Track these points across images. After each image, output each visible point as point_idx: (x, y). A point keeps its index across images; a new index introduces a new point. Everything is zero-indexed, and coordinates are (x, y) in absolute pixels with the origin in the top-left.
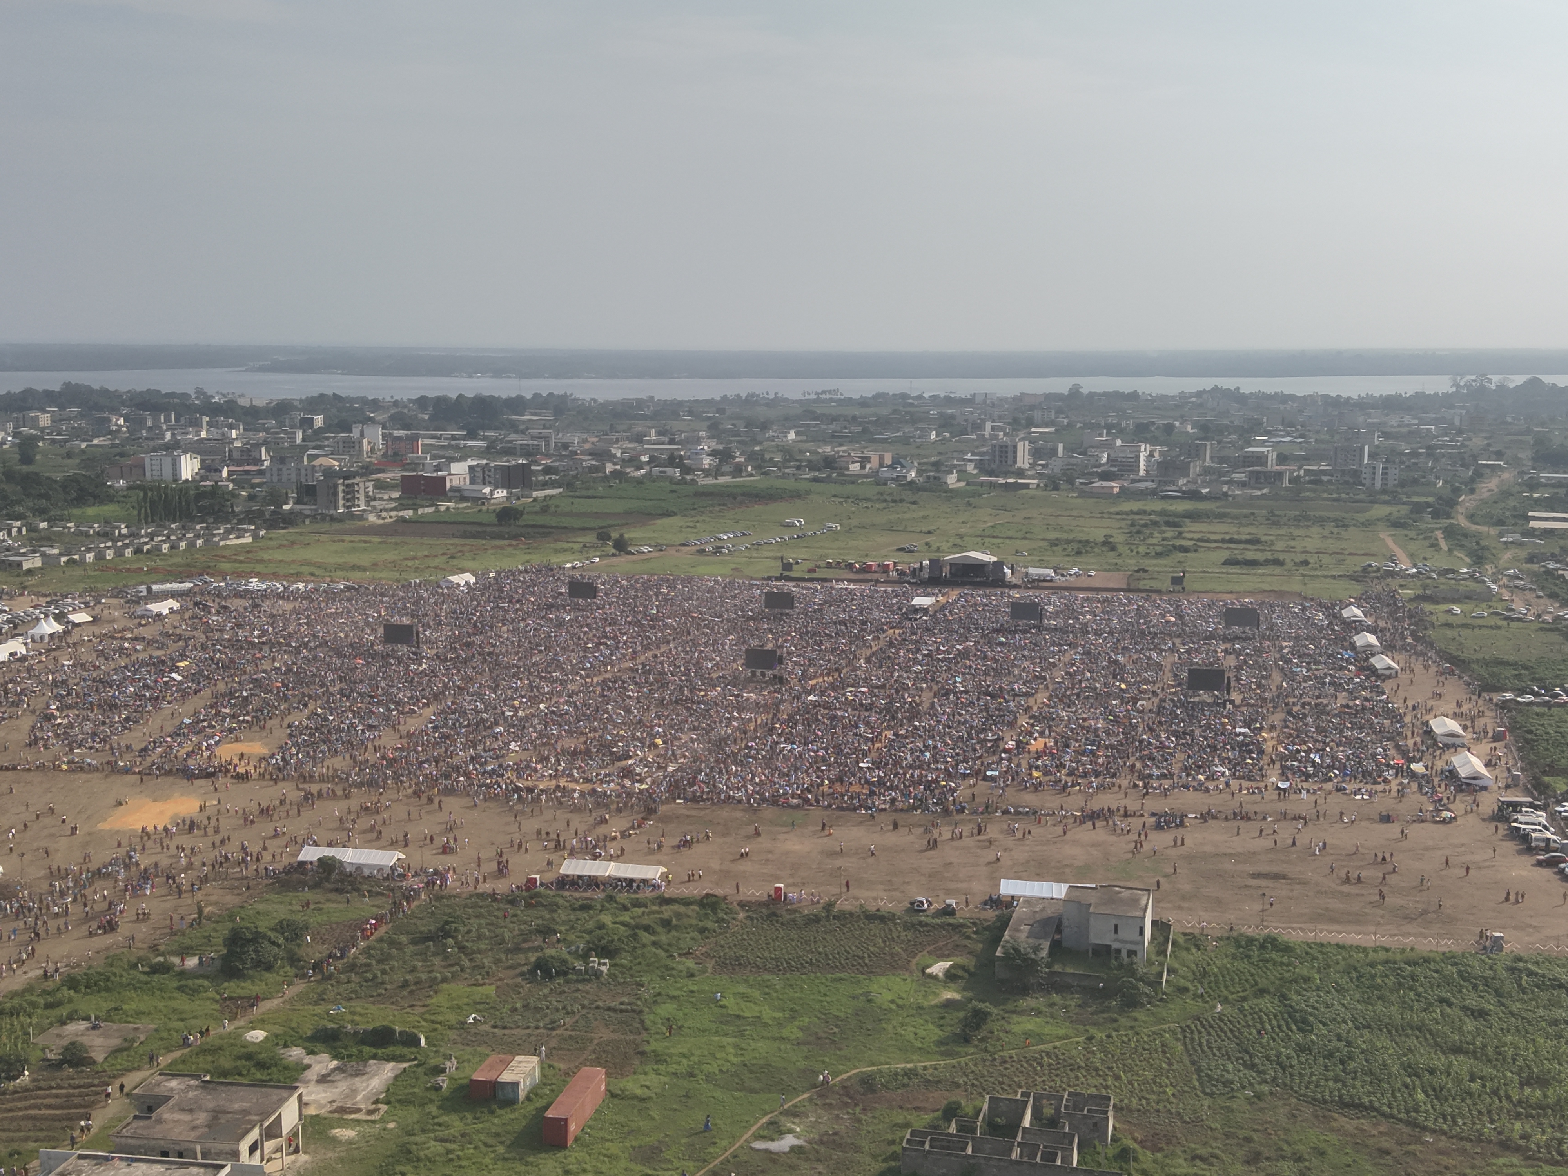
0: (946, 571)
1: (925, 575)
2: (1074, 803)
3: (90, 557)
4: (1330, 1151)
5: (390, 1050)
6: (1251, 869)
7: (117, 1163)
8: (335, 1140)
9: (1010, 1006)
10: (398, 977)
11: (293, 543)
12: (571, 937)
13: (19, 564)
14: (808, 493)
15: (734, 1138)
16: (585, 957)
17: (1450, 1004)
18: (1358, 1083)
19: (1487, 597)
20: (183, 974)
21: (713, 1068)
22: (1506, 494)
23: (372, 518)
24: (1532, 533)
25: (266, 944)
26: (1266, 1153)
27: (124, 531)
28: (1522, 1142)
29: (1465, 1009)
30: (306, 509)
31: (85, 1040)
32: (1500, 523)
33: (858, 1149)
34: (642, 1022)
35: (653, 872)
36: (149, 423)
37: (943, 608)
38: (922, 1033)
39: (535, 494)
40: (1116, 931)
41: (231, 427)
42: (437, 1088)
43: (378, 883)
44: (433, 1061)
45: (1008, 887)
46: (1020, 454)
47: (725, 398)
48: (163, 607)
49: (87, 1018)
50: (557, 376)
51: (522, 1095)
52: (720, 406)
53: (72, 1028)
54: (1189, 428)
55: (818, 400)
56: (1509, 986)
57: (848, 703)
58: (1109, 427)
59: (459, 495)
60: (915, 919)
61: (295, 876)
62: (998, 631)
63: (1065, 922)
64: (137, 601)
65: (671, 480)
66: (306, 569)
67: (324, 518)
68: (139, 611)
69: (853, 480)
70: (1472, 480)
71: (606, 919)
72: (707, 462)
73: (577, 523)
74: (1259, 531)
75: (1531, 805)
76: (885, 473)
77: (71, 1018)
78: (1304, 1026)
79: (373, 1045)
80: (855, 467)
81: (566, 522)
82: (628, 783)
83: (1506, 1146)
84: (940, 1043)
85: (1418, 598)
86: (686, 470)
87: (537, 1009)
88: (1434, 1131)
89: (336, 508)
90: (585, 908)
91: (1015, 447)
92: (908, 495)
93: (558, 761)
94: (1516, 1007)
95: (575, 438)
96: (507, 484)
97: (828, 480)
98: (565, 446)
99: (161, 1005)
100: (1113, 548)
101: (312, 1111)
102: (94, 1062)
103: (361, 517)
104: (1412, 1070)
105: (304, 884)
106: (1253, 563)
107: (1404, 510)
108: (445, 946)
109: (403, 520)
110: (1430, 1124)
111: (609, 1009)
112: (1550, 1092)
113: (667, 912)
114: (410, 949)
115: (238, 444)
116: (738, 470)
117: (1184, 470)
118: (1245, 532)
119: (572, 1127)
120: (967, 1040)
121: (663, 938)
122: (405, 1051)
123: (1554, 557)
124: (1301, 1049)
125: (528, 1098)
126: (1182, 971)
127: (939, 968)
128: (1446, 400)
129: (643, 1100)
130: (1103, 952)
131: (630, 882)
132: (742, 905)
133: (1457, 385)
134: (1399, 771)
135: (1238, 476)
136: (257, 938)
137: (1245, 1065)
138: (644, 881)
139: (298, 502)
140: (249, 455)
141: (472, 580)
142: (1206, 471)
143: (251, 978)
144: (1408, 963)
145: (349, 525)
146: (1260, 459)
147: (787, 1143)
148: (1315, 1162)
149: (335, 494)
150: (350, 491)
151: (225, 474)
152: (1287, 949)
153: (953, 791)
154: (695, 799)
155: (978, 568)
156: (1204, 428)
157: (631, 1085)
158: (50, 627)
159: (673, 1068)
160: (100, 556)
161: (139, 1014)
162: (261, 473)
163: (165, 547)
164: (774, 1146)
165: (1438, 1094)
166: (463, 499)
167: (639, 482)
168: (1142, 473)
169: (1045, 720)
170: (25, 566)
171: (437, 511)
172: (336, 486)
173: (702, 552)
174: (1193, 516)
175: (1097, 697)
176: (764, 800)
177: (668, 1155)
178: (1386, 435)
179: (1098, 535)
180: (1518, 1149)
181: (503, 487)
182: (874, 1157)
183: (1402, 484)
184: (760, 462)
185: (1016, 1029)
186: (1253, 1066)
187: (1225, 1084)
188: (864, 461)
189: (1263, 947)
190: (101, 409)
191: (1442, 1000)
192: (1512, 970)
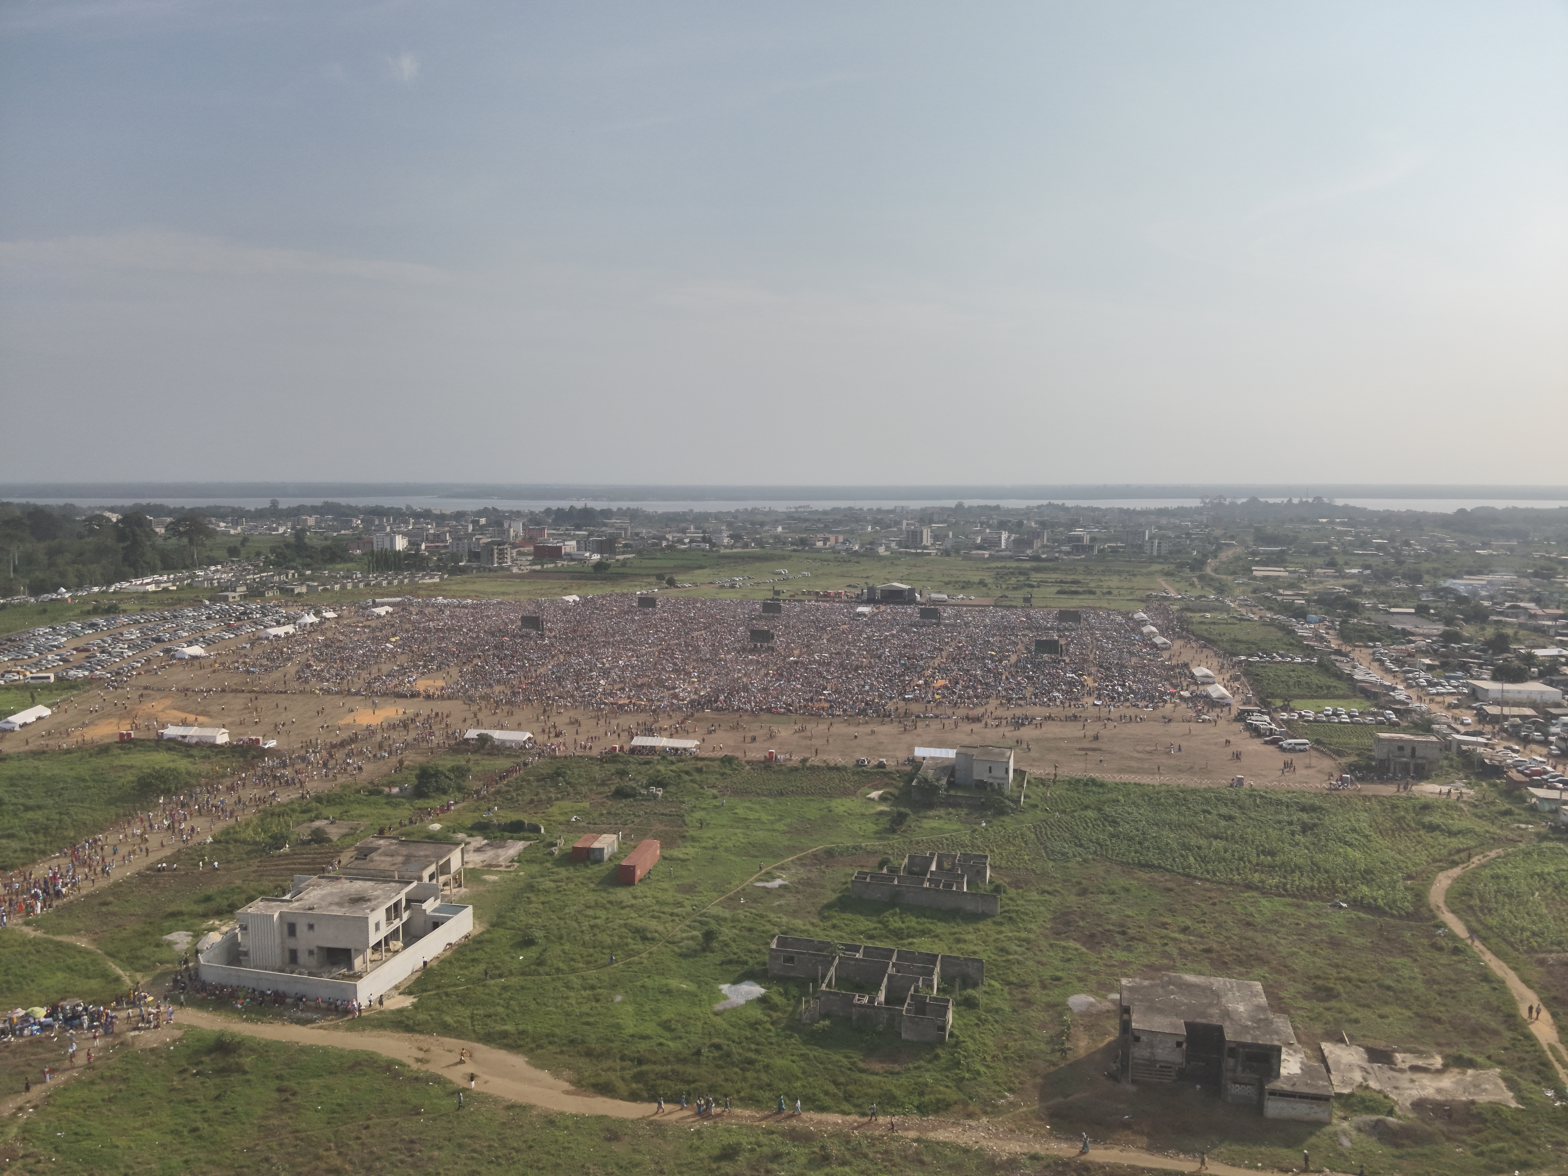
0: (878, 596)
1: (865, 597)
2: (962, 711)
3: (337, 587)
4: (1133, 889)
5: (522, 834)
6: (1078, 746)
7: (343, 881)
8: (485, 882)
9: (921, 814)
10: (528, 798)
11: (465, 582)
12: (638, 778)
13: (293, 590)
14: (790, 557)
15: (743, 881)
16: (647, 787)
17: (1210, 813)
18: (1150, 854)
19: (1228, 610)
20: (389, 796)
21: (730, 844)
22: (1238, 558)
23: (515, 570)
24: (1255, 578)
25: (443, 777)
26: (1091, 889)
27: (359, 575)
28: (1260, 885)
29: (1220, 815)
30: (474, 565)
31: (327, 830)
32: (1234, 573)
33: (823, 887)
34: (684, 821)
35: (690, 744)
36: (377, 523)
37: (876, 614)
38: (864, 827)
39: (618, 557)
40: (990, 771)
41: (428, 524)
42: (552, 854)
43: (515, 751)
44: (549, 840)
45: (920, 752)
46: (925, 537)
47: (737, 511)
48: (382, 611)
49: (327, 818)
50: (632, 500)
51: (606, 857)
52: (735, 515)
53: (317, 824)
54: (1033, 524)
55: (797, 512)
56: (1248, 802)
57: (815, 661)
58: (982, 524)
59: (570, 557)
60: (860, 769)
61: (462, 746)
62: (912, 625)
63: (957, 767)
64: (366, 608)
65: (703, 550)
66: (473, 594)
67: (485, 569)
68: (367, 612)
69: (819, 551)
70: (1216, 551)
71: (661, 768)
72: (726, 541)
73: (643, 572)
74: (1080, 578)
75: (1259, 712)
76: (839, 547)
77: (317, 818)
78: (1114, 823)
79: (510, 832)
80: (820, 544)
81: (638, 571)
82: (675, 701)
83: (1249, 887)
84: (876, 833)
85: (1183, 610)
86: (713, 545)
87: (616, 814)
88: (1200, 879)
89: (493, 563)
90: (647, 763)
91: (922, 532)
92: (854, 559)
93: (631, 690)
94: (1253, 815)
95: (644, 531)
96: (601, 552)
97: (803, 550)
98: (637, 534)
99: (375, 812)
100: (985, 585)
101: (470, 866)
102: (331, 841)
103: (508, 569)
104: (1186, 847)
105: (467, 751)
106: (1076, 593)
107: (1172, 567)
108: (558, 782)
109: (535, 571)
110: (1199, 875)
111: (662, 814)
112: (1277, 859)
113: (700, 764)
114: (535, 784)
115: (432, 531)
116: (746, 545)
117: (1030, 545)
118: (1070, 578)
119: (638, 872)
120: (894, 831)
121: (697, 777)
122: (531, 835)
123: (1269, 590)
124: (1112, 836)
125: (610, 860)
126: (1033, 796)
127: (875, 794)
128: (1198, 511)
129: (683, 860)
130: (981, 785)
131: (677, 750)
132: (748, 762)
133: (1204, 503)
134: (1172, 695)
135: (1064, 548)
136: (437, 774)
137: (1076, 845)
138: (685, 749)
139: (469, 561)
140: (438, 537)
141: (578, 599)
142: (1044, 546)
143: (433, 798)
144: (1182, 792)
145: (500, 573)
146: (1079, 539)
147: (777, 883)
148: (1123, 894)
149: (492, 555)
150: (502, 553)
151: (423, 547)
152: (1102, 785)
153: (883, 706)
154: (718, 709)
155: (900, 592)
156: (1043, 524)
157: (676, 853)
158: (310, 618)
159: (704, 844)
160: (344, 587)
161: (361, 816)
162: (446, 547)
163: (385, 583)
164: (769, 885)
165: (1204, 859)
166: (573, 560)
167: (684, 551)
168: (1003, 547)
169: (944, 670)
170: (296, 592)
171: (556, 566)
172: (493, 550)
173: (722, 587)
174: (1037, 570)
175: (977, 659)
176: (761, 709)
177: (700, 889)
178: (1160, 528)
179: (976, 579)
180: (1257, 888)
181: (598, 553)
182: (834, 891)
183: (1171, 553)
184: (760, 544)
185: (925, 826)
186: (1081, 845)
187: (1063, 854)
188: (826, 540)
189: (1086, 784)
190: (347, 516)
191: (1204, 811)
192: (1250, 796)
